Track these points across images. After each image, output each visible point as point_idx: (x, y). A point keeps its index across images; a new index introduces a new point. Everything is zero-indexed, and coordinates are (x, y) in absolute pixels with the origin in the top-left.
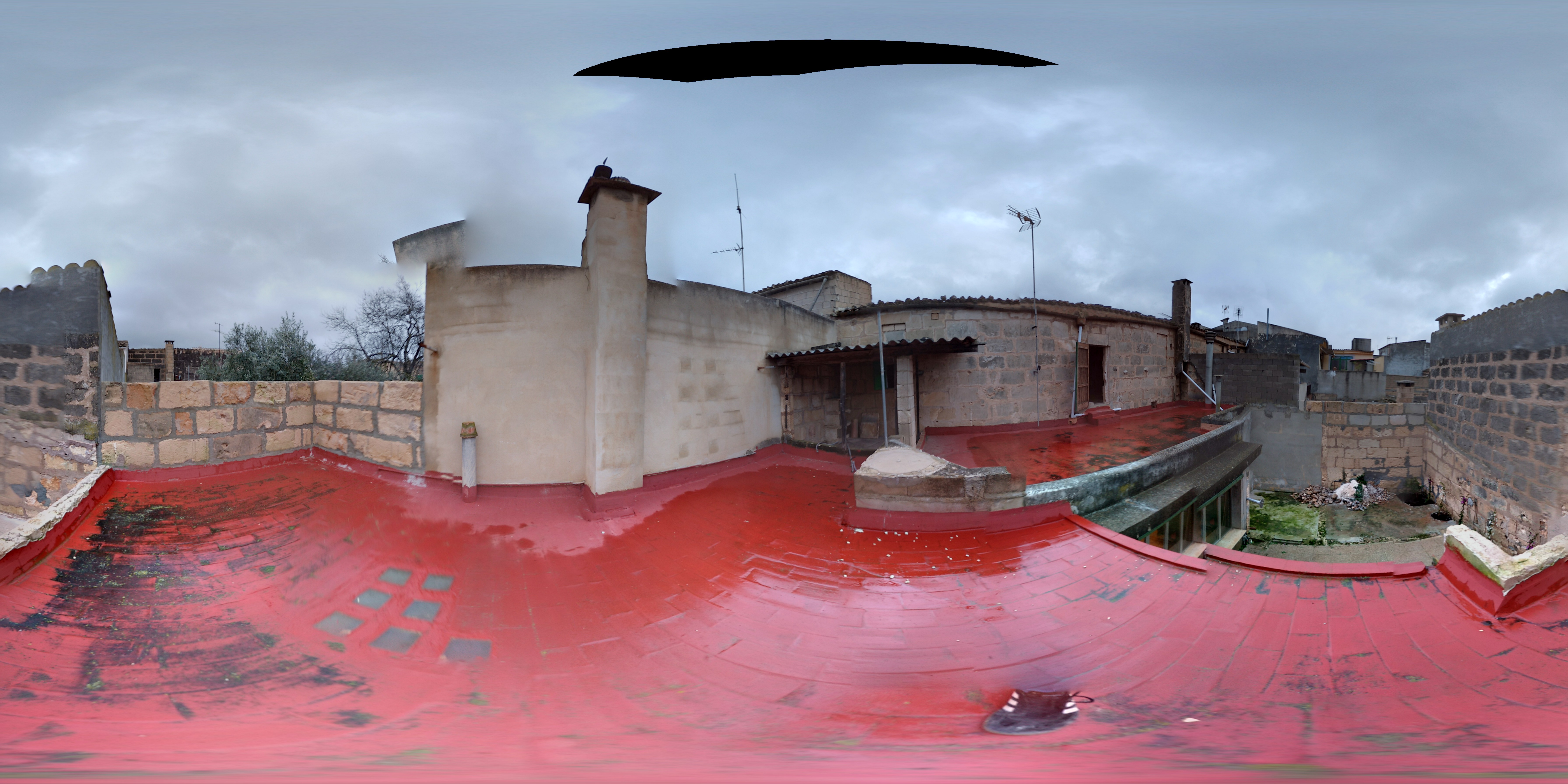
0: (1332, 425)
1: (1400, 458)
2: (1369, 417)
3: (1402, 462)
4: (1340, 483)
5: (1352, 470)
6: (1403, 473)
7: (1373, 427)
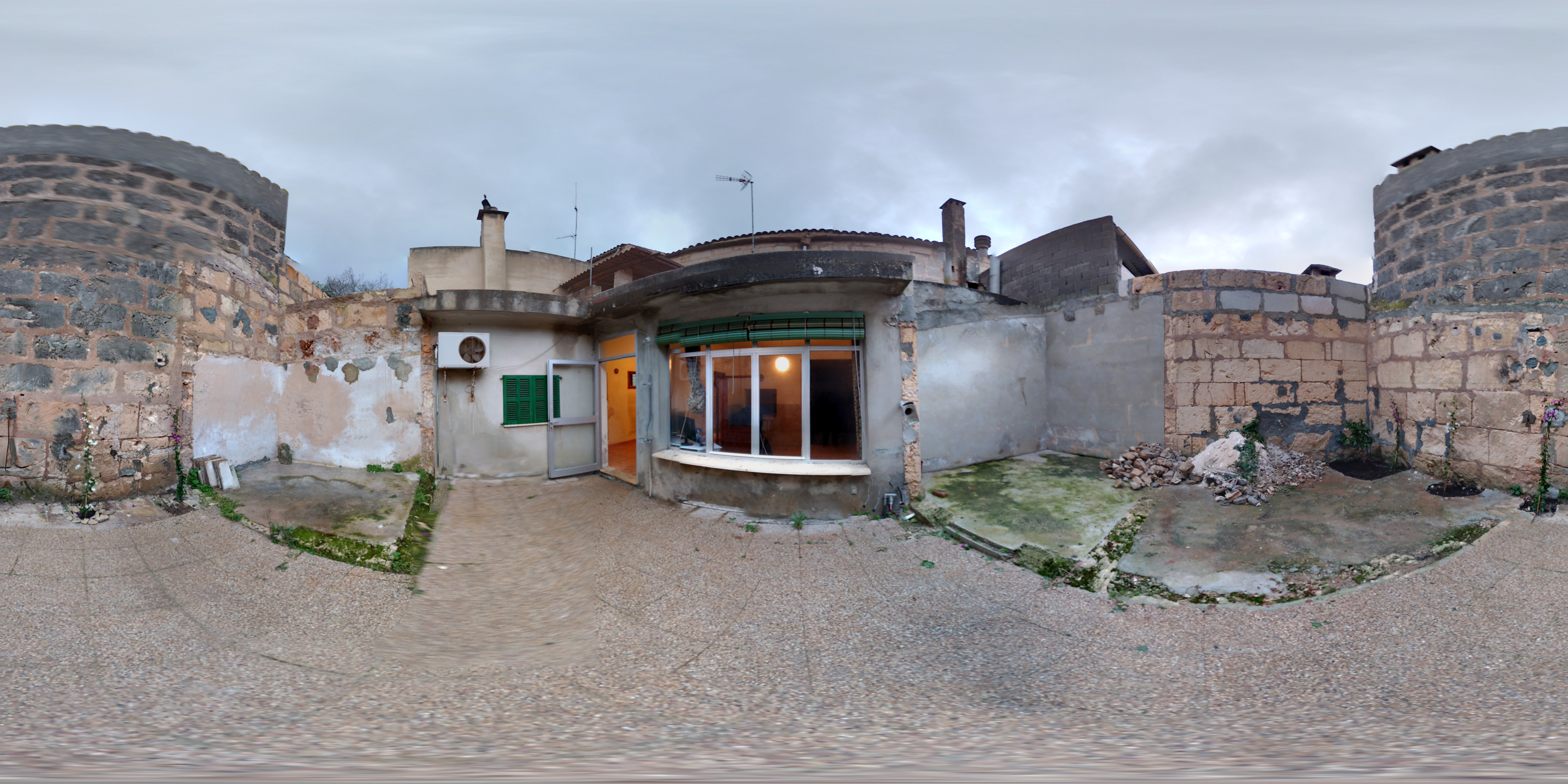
0: (1185, 313)
1: (1327, 383)
2: (1258, 295)
3: (1329, 393)
4: (1204, 440)
5: (1230, 409)
6: (1331, 415)
7: (1267, 315)
